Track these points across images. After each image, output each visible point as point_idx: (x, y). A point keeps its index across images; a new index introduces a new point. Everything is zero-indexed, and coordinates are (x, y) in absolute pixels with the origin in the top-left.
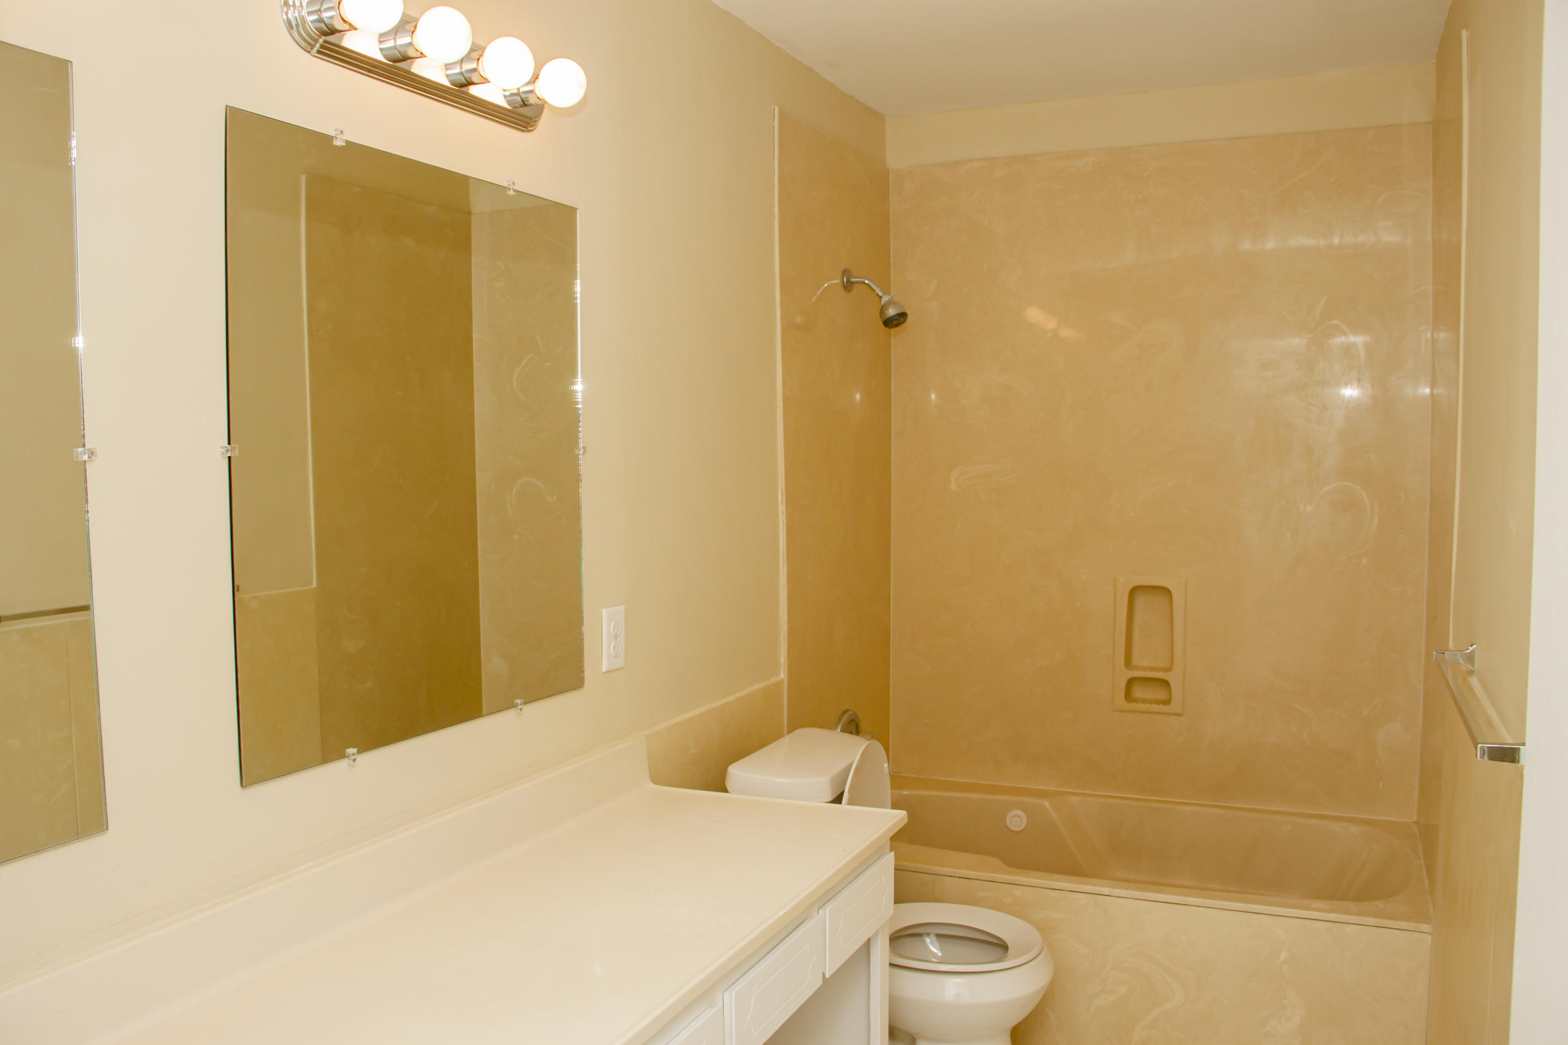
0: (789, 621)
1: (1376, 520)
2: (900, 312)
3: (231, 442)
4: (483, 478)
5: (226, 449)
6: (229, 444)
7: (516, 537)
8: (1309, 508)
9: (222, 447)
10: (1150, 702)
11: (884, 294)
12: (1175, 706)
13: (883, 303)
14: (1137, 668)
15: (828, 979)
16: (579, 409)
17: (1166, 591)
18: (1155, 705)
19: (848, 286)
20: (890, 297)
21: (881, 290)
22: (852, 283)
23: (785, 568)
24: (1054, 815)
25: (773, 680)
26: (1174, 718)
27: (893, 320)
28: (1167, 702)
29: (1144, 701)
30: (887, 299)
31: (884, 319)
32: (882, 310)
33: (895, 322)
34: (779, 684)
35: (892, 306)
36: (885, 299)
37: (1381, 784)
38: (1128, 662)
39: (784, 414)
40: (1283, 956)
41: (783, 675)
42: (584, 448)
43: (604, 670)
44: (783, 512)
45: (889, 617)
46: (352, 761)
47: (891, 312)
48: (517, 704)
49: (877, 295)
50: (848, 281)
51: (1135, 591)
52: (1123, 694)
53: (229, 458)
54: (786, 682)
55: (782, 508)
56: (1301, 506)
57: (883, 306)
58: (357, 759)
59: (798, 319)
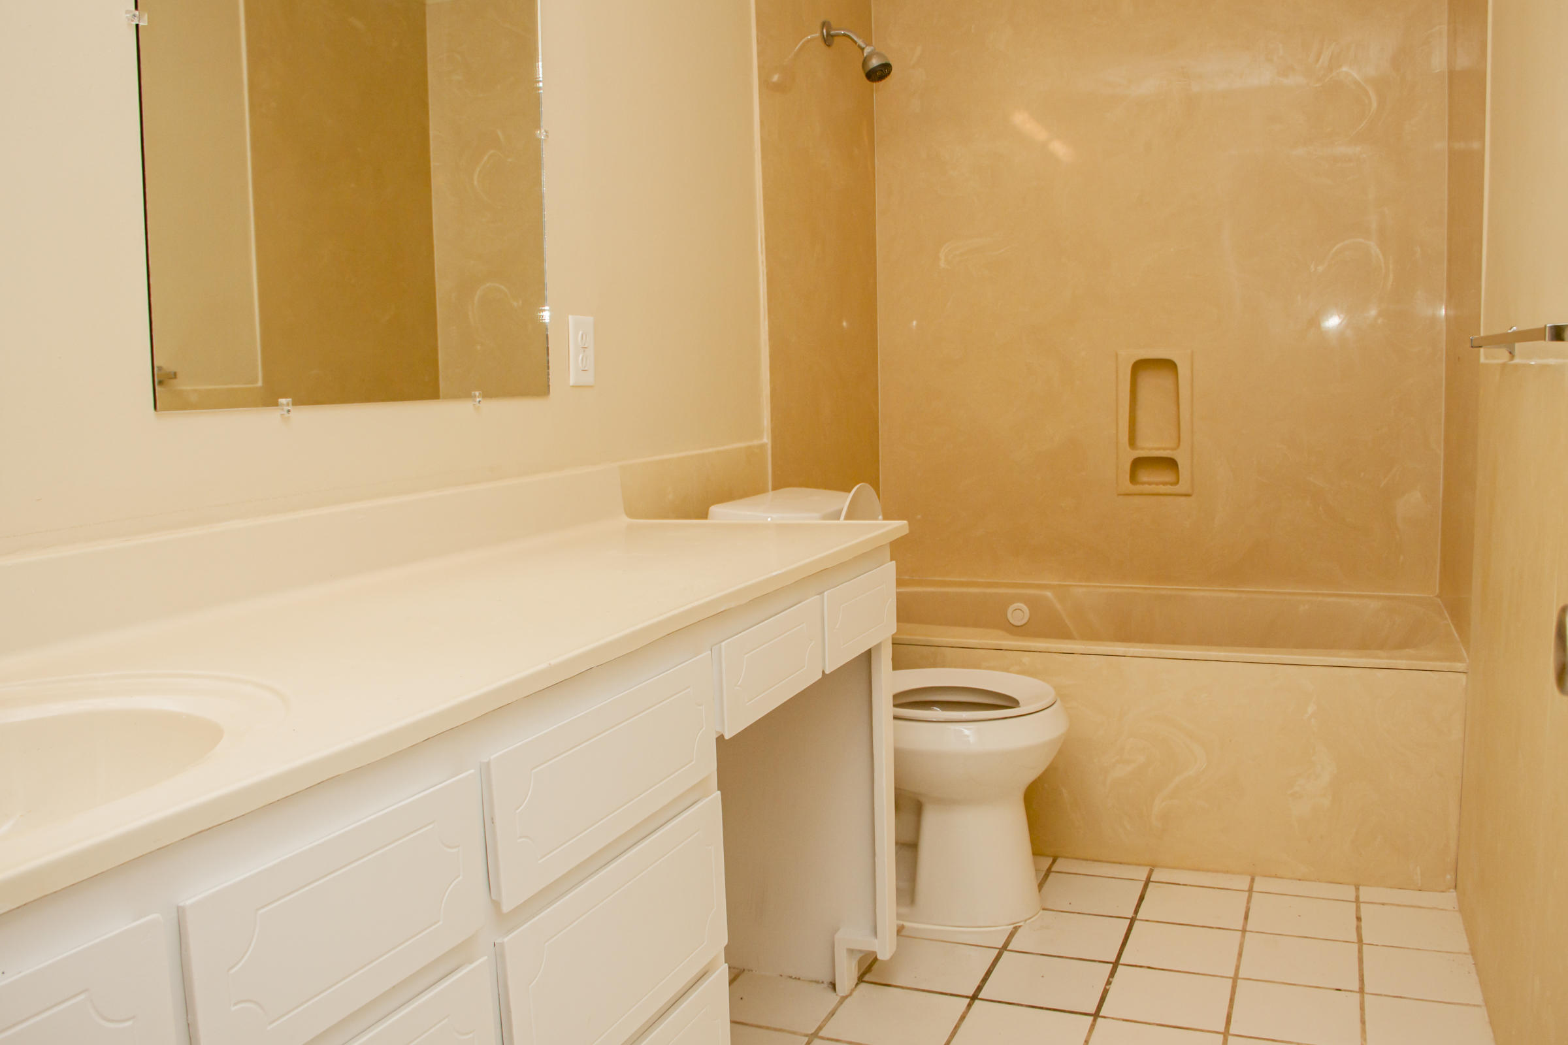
0: (772, 381)
1: (1391, 276)
2: (884, 62)
3: (139, 8)
4: (444, 287)
5: (132, 14)
6: (136, 8)
7: (479, 347)
8: (1320, 268)
9: (128, 12)
10: (1157, 484)
11: (867, 45)
12: (1182, 487)
13: (865, 55)
14: (1143, 449)
15: (827, 675)
16: (539, 88)
17: (1168, 365)
18: (1161, 486)
19: (828, 40)
20: (872, 48)
21: (863, 41)
22: (833, 36)
23: (767, 323)
24: (1058, 606)
25: (756, 442)
26: (1183, 498)
27: (876, 72)
28: (1177, 482)
29: (1150, 484)
30: (869, 50)
31: (867, 70)
32: (865, 62)
33: (879, 73)
34: (762, 447)
35: (875, 56)
36: (867, 50)
37: (1402, 557)
38: (1132, 441)
39: (763, 158)
40: (1311, 709)
41: (766, 439)
42: (546, 132)
43: (571, 383)
44: (762, 262)
45: (876, 404)
46: (285, 413)
47: (875, 62)
48: (475, 396)
49: (859, 46)
50: (828, 34)
51: (1141, 366)
52: (1128, 477)
53: (137, 26)
54: (769, 446)
55: (761, 258)
56: (1312, 266)
57: (866, 58)
58: (292, 410)
59: (775, 78)
